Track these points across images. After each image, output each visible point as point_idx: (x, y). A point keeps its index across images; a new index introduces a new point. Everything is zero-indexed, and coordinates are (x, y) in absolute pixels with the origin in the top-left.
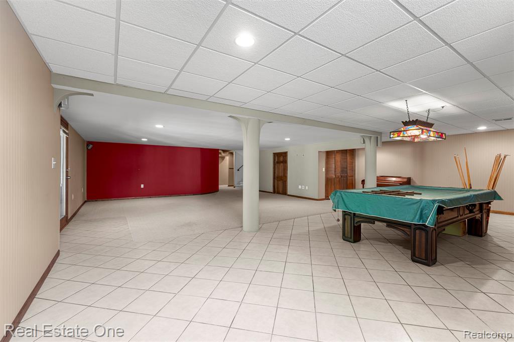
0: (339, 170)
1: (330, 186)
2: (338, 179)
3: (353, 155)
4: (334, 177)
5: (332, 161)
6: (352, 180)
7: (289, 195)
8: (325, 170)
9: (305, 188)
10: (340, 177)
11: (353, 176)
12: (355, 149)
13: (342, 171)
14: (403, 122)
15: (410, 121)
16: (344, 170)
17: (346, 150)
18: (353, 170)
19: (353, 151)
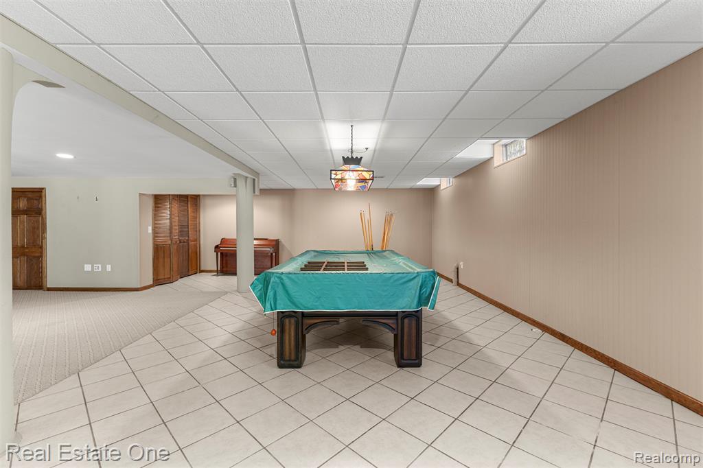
0: (176, 230)
1: (161, 260)
2: (175, 247)
3: (196, 205)
4: (170, 242)
5: (166, 214)
6: (196, 246)
7: (49, 289)
8: (153, 230)
9: (104, 268)
10: (178, 242)
11: (196, 240)
12: (199, 195)
13: (181, 233)
14: (343, 157)
15: (352, 157)
16: (184, 230)
17: (186, 197)
18: (197, 230)
19: (196, 199)
